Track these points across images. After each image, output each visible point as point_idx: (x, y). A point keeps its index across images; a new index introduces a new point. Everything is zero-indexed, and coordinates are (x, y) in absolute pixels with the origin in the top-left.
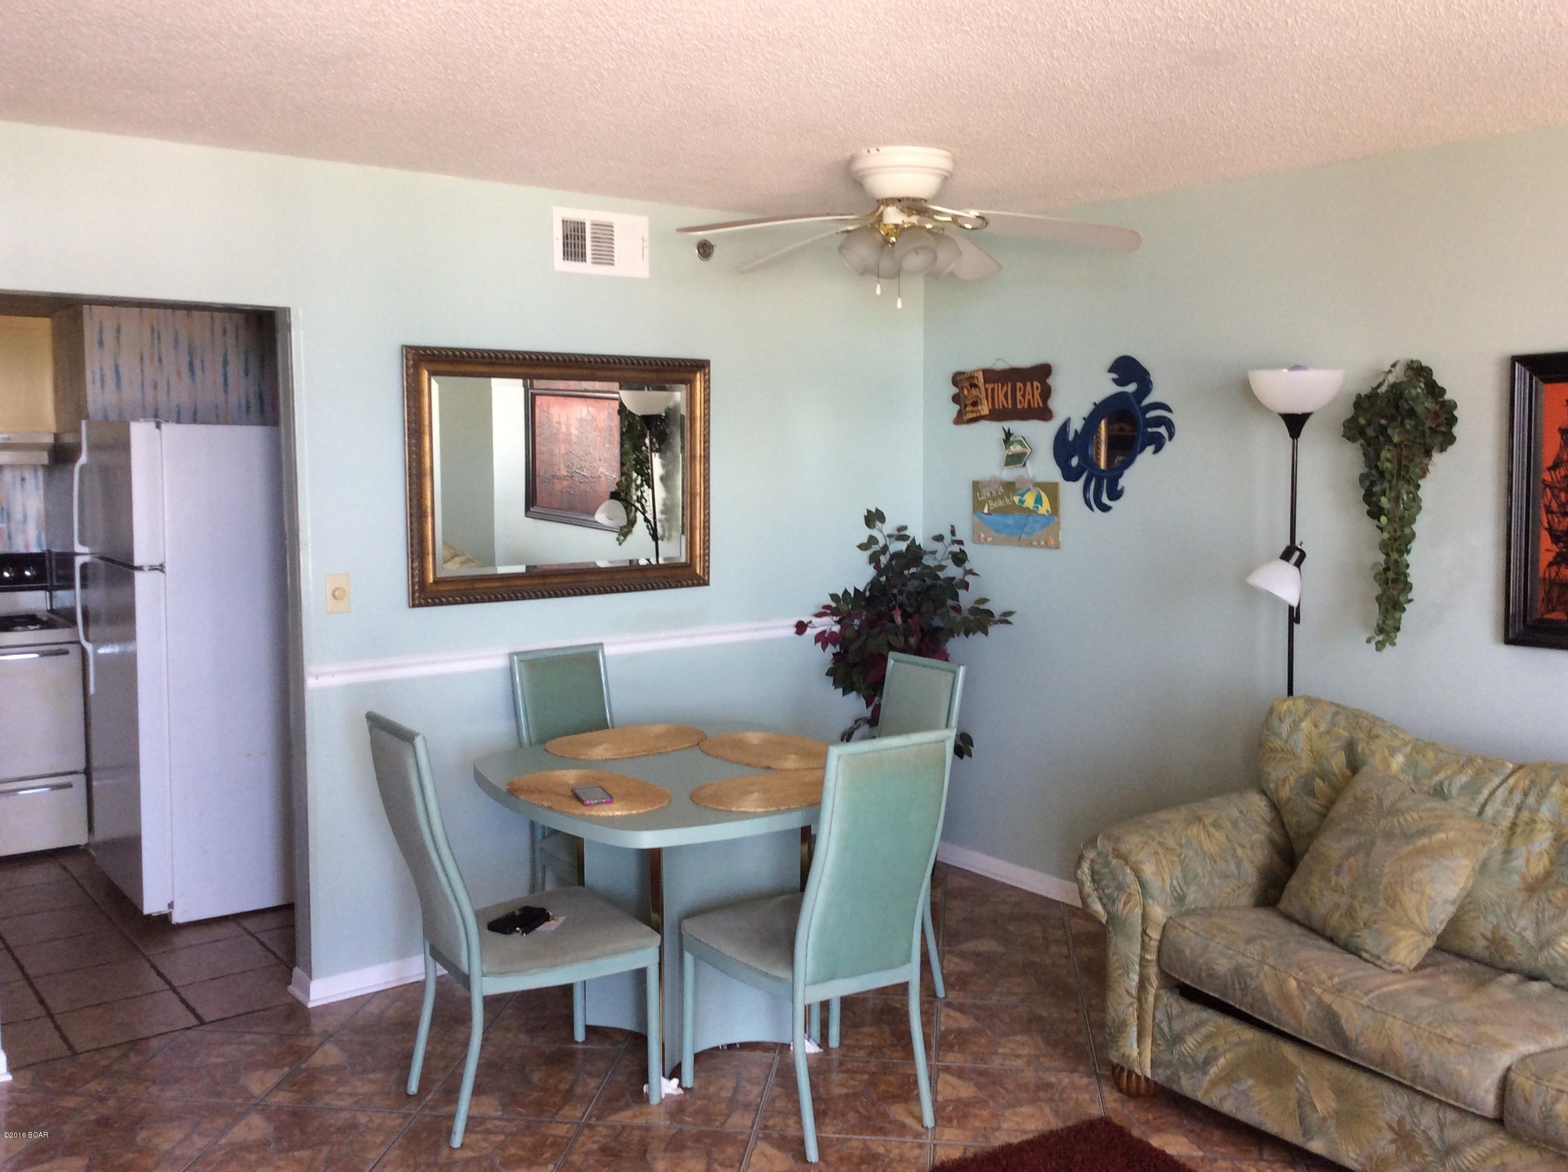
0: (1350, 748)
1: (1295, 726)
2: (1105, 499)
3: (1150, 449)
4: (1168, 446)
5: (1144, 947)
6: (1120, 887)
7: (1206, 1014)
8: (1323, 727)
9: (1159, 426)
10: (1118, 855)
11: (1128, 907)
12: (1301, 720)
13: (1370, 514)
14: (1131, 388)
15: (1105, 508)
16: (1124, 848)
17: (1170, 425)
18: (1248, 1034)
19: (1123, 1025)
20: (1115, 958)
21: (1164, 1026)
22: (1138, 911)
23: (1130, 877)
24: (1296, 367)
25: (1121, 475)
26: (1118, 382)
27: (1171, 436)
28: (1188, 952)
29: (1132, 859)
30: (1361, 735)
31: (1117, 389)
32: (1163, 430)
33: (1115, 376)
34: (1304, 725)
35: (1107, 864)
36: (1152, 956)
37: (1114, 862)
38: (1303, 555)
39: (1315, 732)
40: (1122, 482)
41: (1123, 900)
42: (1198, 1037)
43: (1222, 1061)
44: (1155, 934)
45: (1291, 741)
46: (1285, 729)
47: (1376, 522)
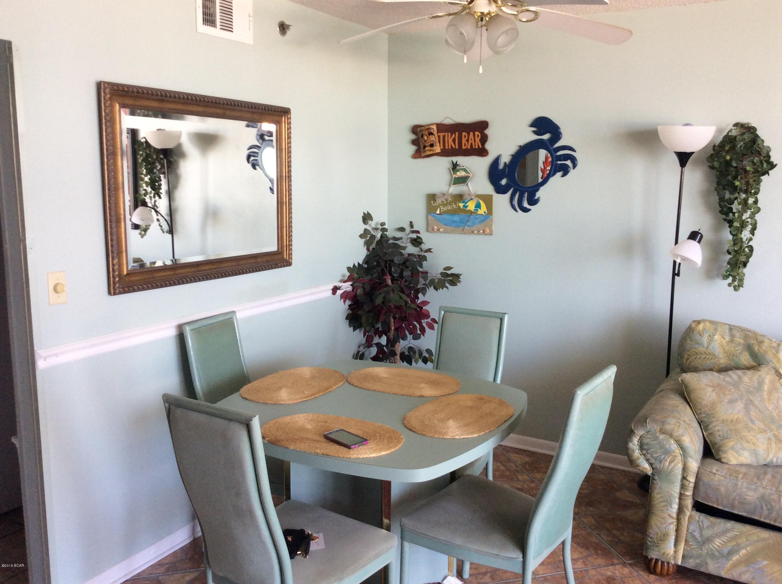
0: (749, 348)
1: (711, 337)
2: (526, 204)
3: (559, 174)
4: (572, 172)
5: (683, 487)
6: (668, 452)
7: (730, 524)
8: (728, 338)
9: (566, 160)
10: (663, 432)
11: (673, 464)
12: (714, 335)
13: (721, 212)
14: (546, 137)
15: (526, 210)
16: (668, 427)
17: (574, 160)
18: (765, 534)
19: (664, 537)
20: (659, 496)
21: (697, 534)
22: (680, 466)
23: (674, 446)
24: (687, 125)
25: (538, 190)
27: (575, 166)
28: (722, 489)
29: (675, 434)
30: (752, 342)
31: (536, 137)
32: (569, 163)
33: (534, 129)
34: (716, 337)
35: (657, 438)
36: (689, 493)
37: (661, 437)
39: (724, 342)
40: (538, 194)
41: (669, 460)
42: (724, 538)
43: (743, 552)
44: (692, 479)
45: (711, 347)
46: (705, 340)
47: (724, 216)
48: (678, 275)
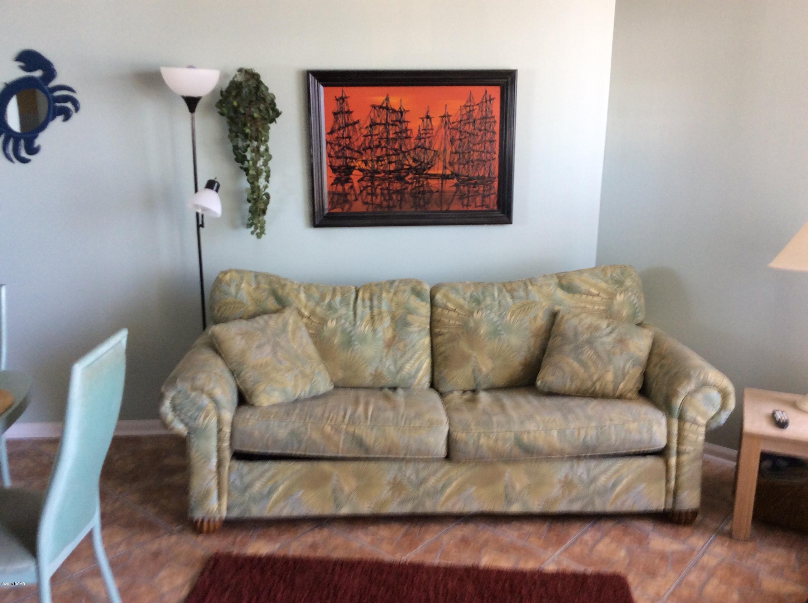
0: (274, 293)
1: (238, 286)
2: (23, 154)
3: (59, 119)
4: (75, 117)
5: (220, 440)
6: (200, 409)
7: (267, 465)
8: (254, 286)
9: (66, 102)
10: (194, 389)
11: (207, 419)
12: (241, 284)
13: (237, 160)
14: (38, 74)
15: (24, 161)
16: (199, 383)
17: (75, 102)
18: (298, 466)
19: (206, 495)
20: (198, 454)
21: (238, 482)
22: (214, 420)
23: (205, 401)
24: (191, 67)
25: (36, 137)
26: (25, 69)
27: (77, 109)
28: (257, 433)
29: (207, 389)
30: (276, 286)
32: (69, 105)
33: (22, 64)
34: (243, 285)
35: (188, 397)
36: (226, 444)
37: (193, 394)
38: (218, 186)
39: (251, 289)
40: (38, 142)
41: (203, 416)
42: (264, 479)
43: (281, 489)
44: (227, 430)
45: (239, 295)
46: (233, 290)
47: (240, 165)
48: (202, 226)
